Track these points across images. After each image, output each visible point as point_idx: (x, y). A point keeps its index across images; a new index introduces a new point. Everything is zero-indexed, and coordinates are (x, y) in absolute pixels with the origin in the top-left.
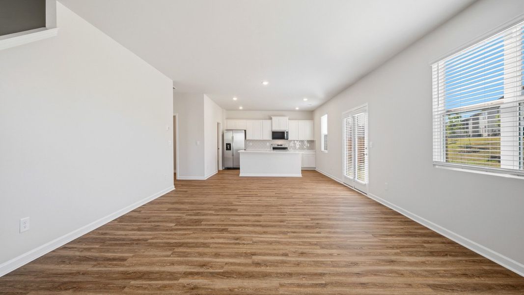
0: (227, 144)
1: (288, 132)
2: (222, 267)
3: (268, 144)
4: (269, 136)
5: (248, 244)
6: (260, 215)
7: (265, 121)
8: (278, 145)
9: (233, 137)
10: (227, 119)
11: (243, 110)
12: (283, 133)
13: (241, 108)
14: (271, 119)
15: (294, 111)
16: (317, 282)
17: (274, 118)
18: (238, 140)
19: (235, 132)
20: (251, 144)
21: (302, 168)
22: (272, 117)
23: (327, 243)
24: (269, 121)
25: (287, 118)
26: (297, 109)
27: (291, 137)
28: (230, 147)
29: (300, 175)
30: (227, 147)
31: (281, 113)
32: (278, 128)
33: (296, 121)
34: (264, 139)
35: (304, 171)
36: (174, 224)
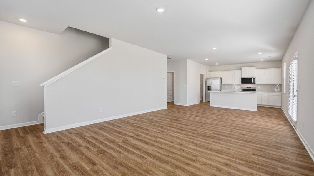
0: (208, 87)
1: (255, 78)
2: (142, 138)
4: (240, 82)
5: (164, 134)
6: (188, 125)
7: (236, 71)
8: (248, 88)
9: (212, 83)
10: (210, 71)
11: (219, 65)
12: (251, 79)
13: (217, 64)
14: (241, 69)
15: (259, 62)
16: (169, 155)
17: (243, 69)
18: (215, 84)
19: (213, 79)
20: (226, 87)
21: (257, 105)
23: (202, 145)
24: (240, 71)
25: (255, 68)
26: (262, 60)
28: (210, 89)
29: (256, 110)
30: (208, 89)
31: (250, 64)
33: (264, 70)
34: (235, 83)
35: (259, 107)
36: (147, 121)
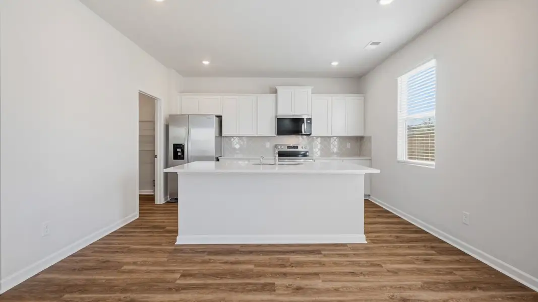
0: (176, 146)
1: (310, 119)
3: (268, 145)
4: (270, 129)
8: (289, 147)
9: (189, 131)
12: (300, 121)
14: (275, 92)
17: (280, 89)
19: (193, 119)
22: (277, 87)
24: (271, 97)
25: (309, 89)
27: (317, 129)
28: (183, 152)
30: (175, 153)
32: (289, 111)
33: (329, 97)
34: (260, 134)
